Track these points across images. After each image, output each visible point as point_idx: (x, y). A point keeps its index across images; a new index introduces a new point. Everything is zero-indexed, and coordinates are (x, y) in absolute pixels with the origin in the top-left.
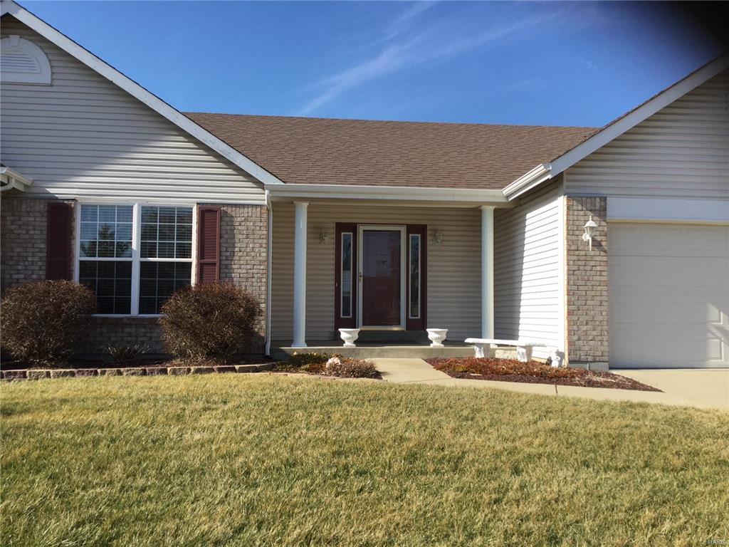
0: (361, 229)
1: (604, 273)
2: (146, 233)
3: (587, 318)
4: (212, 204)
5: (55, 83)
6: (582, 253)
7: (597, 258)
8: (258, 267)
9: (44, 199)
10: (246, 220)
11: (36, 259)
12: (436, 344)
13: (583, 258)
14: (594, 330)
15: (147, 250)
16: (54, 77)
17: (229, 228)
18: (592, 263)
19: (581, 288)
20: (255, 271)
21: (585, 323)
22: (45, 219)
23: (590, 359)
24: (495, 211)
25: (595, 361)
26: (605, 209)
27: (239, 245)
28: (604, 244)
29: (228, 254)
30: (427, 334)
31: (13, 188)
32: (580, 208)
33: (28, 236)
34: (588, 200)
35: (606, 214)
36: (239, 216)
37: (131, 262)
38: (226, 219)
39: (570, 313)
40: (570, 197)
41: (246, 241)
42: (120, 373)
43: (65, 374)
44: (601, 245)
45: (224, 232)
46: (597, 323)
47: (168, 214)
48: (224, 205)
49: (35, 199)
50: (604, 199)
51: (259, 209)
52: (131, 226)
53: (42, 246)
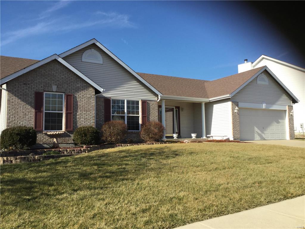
1: (238, 119)
2: (128, 107)
3: (236, 129)
4: (145, 100)
7: (237, 116)
8: (156, 117)
9: (103, 97)
10: (152, 105)
11: (102, 115)
12: (194, 138)
13: (235, 116)
14: (237, 132)
15: (129, 112)
17: (149, 107)
19: (235, 123)
20: (155, 119)
22: (104, 103)
23: (237, 139)
24: (205, 104)
27: (151, 111)
28: (238, 113)
29: (149, 114)
30: (191, 135)
33: (99, 108)
34: (235, 103)
35: (239, 106)
36: (151, 103)
37: (124, 116)
38: (148, 104)
39: (233, 128)
40: (233, 102)
41: (153, 110)
45: (147, 108)
46: (238, 130)
47: (133, 102)
48: (147, 100)
49: (101, 97)
50: (238, 103)
51: (155, 102)
52: (124, 106)
53: (103, 111)
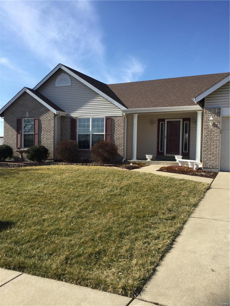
0: (166, 121)
1: (218, 137)
2: (93, 126)
3: (210, 153)
4: (109, 117)
5: (72, 85)
6: (209, 129)
7: (216, 131)
8: (121, 135)
9: (70, 118)
10: (118, 121)
11: (68, 134)
13: (210, 131)
14: (213, 157)
15: (93, 131)
16: (72, 83)
17: (113, 123)
18: (213, 133)
19: (209, 142)
20: (120, 137)
21: (209, 154)
22: (70, 123)
23: (211, 167)
25: (213, 168)
26: (220, 113)
27: (116, 129)
28: (218, 125)
29: (113, 131)
30: (175, 157)
31: (61, 116)
32: (209, 113)
33: (66, 128)
34: (213, 110)
35: (220, 114)
36: (116, 120)
37: (90, 134)
38: (112, 121)
40: (207, 109)
41: (118, 127)
42: (77, 165)
43: (66, 164)
44: (217, 126)
45: (112, 125)
46: (214, 154)
47: (98, 120)
48: (112, 117)
49: (68, 118)
50: (220, 109)
51: (121, 117)
52: (90, 124)
